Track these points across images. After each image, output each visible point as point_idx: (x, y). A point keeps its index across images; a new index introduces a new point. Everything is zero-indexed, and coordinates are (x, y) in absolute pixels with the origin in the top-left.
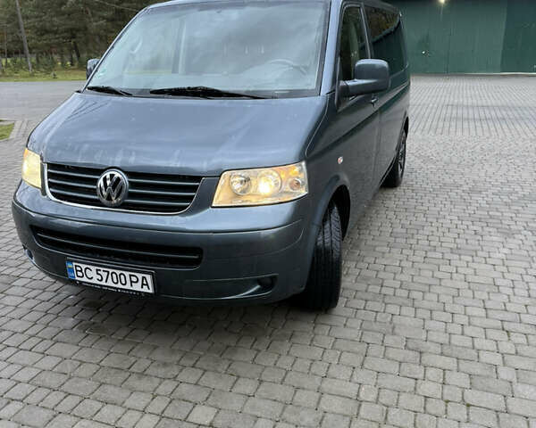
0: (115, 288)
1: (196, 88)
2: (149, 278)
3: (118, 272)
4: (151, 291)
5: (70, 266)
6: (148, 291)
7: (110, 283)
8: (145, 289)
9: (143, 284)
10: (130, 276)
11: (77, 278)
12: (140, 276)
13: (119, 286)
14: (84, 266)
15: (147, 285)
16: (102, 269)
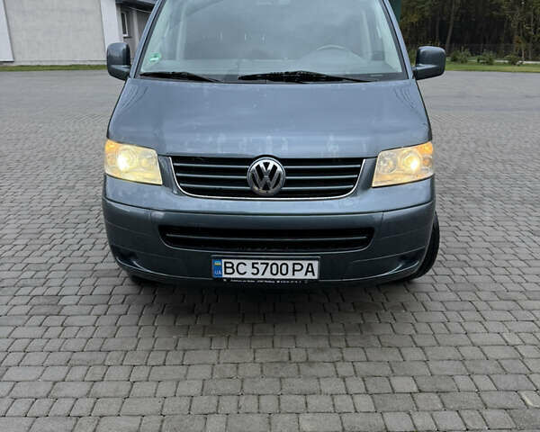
0: (273, 280)
1: (295, 73)
2: (316, 264)
3: (279, 263)
4: (316, 277)
5: (217, 263)
6: (313, 278)
7: (268, 275)
8: (310, 276)
9: (307, 271)
10: (294, 264)
11: (224, 276)
12: (305, 264)
13: (279, 276)
14: (235, 262)
15: (312, 271)
16: (259, 262)
